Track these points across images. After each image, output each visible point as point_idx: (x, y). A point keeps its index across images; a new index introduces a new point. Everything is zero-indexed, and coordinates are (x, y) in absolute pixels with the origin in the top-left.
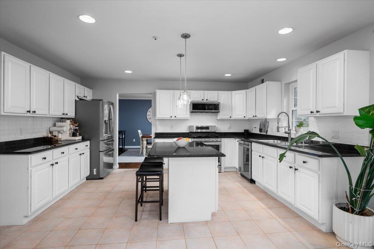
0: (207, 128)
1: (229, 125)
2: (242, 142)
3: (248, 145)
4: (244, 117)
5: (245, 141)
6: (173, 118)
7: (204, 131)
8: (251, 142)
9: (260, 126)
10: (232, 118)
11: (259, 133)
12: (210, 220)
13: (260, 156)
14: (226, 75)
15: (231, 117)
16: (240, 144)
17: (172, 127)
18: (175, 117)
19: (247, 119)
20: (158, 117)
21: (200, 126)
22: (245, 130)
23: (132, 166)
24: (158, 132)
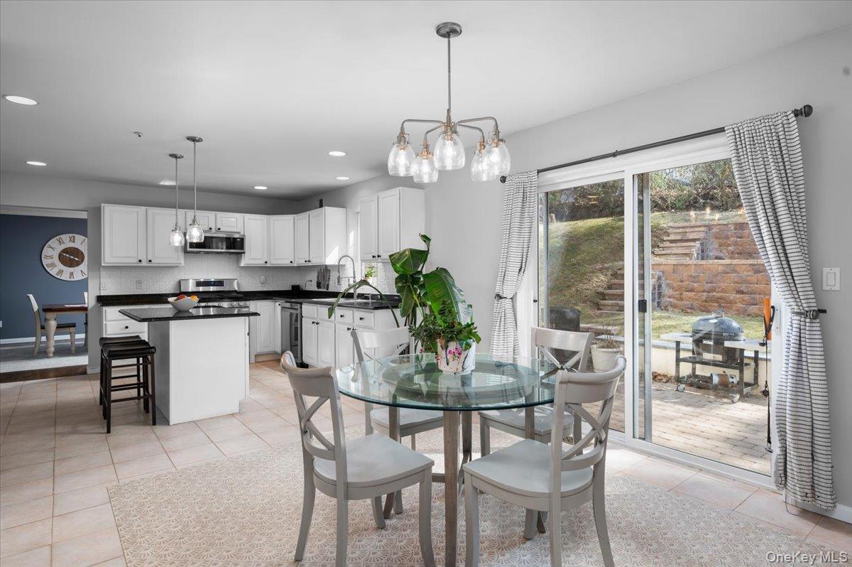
0: (220, 283)
1: (263, 278)
2: (288, 305)
3: (297, 309)
4: (291, 262)
5: (293, 302)
6: (144, 263)
7: (212, 289)
8: (301, 304)
9: (318, 277)
10: (268, 265)
11: (316, 289)
12: (238, 411)
13: (313, 323)
14: (256, 188)
15: (266, 262)
16: (283, 308)
17: (139, 283)
18: (150, 261)
19: (295, 265)
20: (107, 261)
21: (202, 280)
22: (293, 287)
23: (29, 377)
24: (103, 293)
